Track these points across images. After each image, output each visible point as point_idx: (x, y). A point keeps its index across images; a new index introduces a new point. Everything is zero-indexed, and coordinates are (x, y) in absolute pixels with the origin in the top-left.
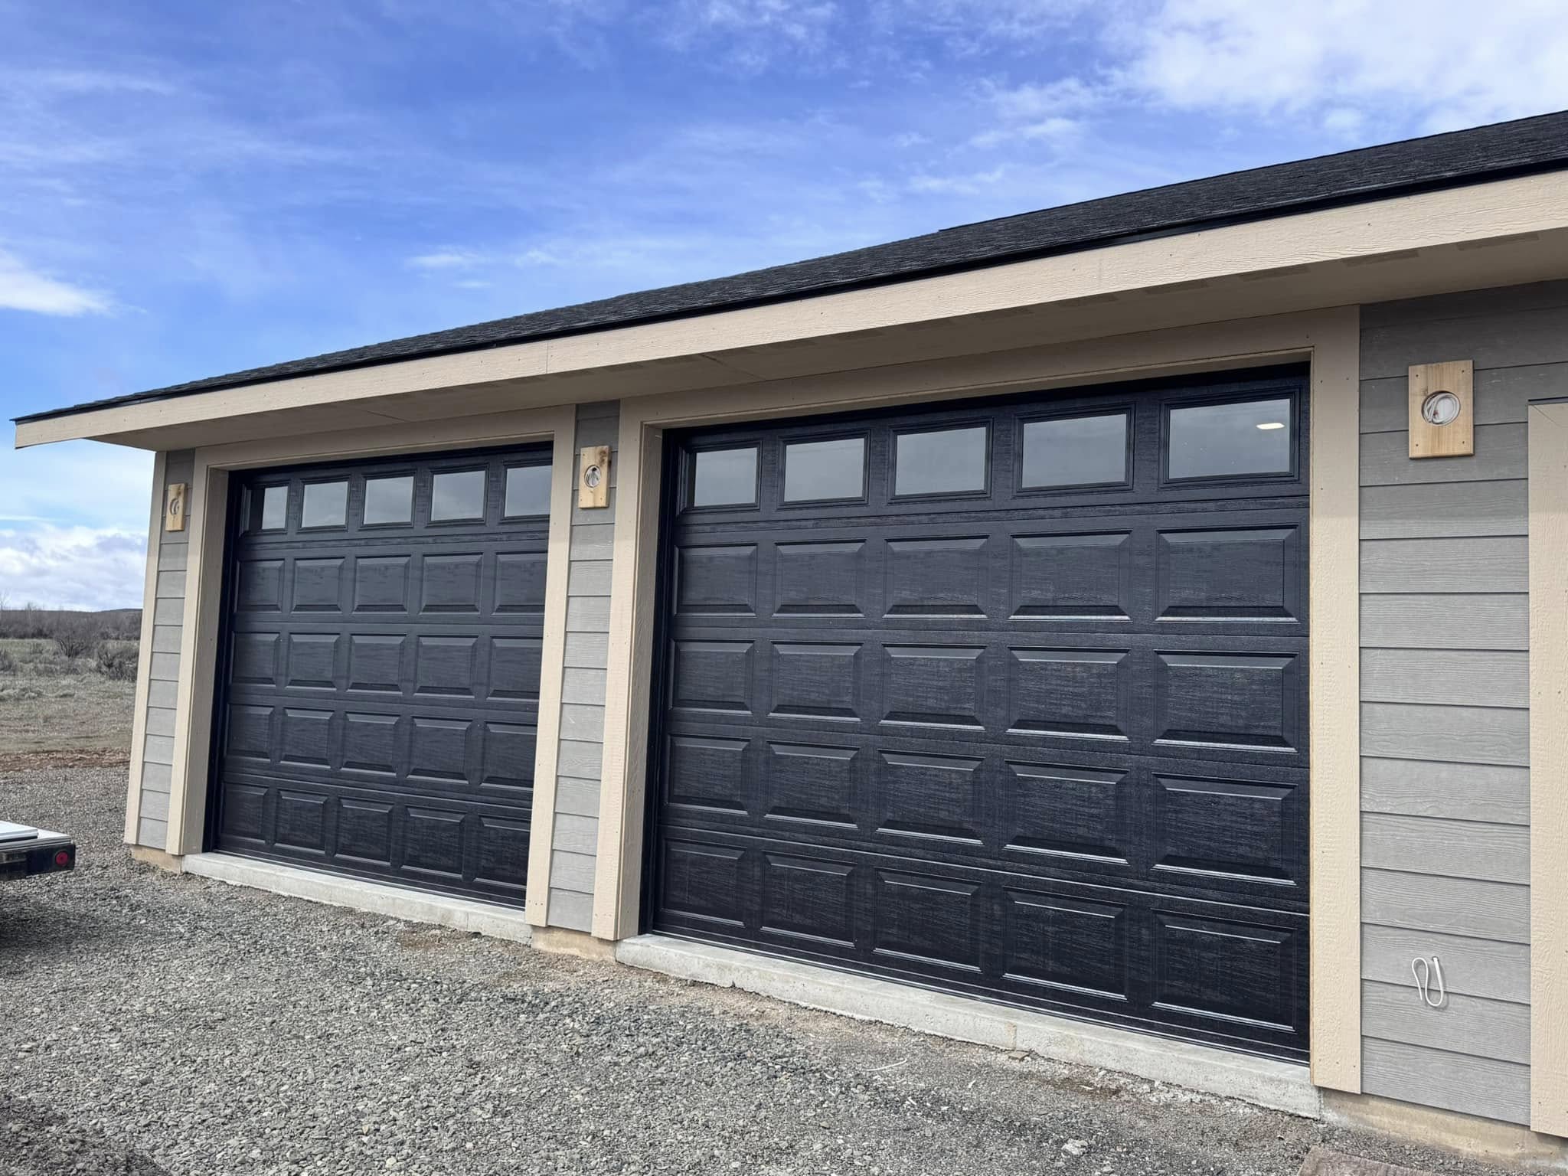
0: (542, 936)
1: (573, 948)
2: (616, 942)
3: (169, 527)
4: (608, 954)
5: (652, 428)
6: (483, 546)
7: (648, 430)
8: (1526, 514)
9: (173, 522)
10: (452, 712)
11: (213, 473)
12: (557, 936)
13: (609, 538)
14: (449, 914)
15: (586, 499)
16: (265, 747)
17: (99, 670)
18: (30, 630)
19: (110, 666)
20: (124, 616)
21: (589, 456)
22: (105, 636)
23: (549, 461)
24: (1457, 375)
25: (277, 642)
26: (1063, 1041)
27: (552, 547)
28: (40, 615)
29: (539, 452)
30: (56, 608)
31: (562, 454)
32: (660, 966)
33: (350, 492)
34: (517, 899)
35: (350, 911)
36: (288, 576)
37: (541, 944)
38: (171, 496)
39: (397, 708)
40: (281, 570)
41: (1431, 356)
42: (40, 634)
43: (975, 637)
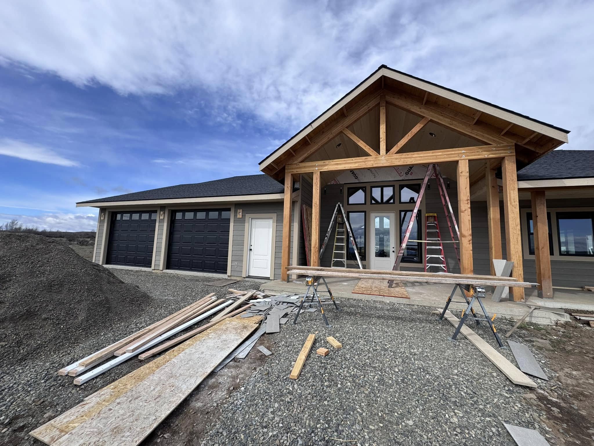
0: (154, 270)
1: (158, 271)
2: (162, 270)
3: (102, 219)
4: (161, 272)
5: (170, 210)
6: (148, 223)
7: (169, 210)
8: (245, 223)
9: (102, 218)
10: (143, 244)
11: (109, 212)
12: (155, 270)
13: (164, 223)
14: (142, 269)
15: (161, 218)
16: (116, 250)
17: (77, 244)
18: (58, 236)
19: (80, 243)
20: (82, 233)
21: (162, 213)
22: (78, 237)
23: (157, 213)
24: (241, 211)
25: (118, 235)
26: (208, 275)
27: (156, 223)
28: (61, 233)
29: (155, 212)
30: (65, 231)
31: (158, 212)
32: (167, 272)
33: (130, 216)
34: (150, 267)
35: (128, 270)
36: (120, 226)
37: (153, 271)
38: (102, 215)
39: (136, 244)
40: (119, 225)
41: (240, 209)
42: (61, 237)
43: (203, 235)
